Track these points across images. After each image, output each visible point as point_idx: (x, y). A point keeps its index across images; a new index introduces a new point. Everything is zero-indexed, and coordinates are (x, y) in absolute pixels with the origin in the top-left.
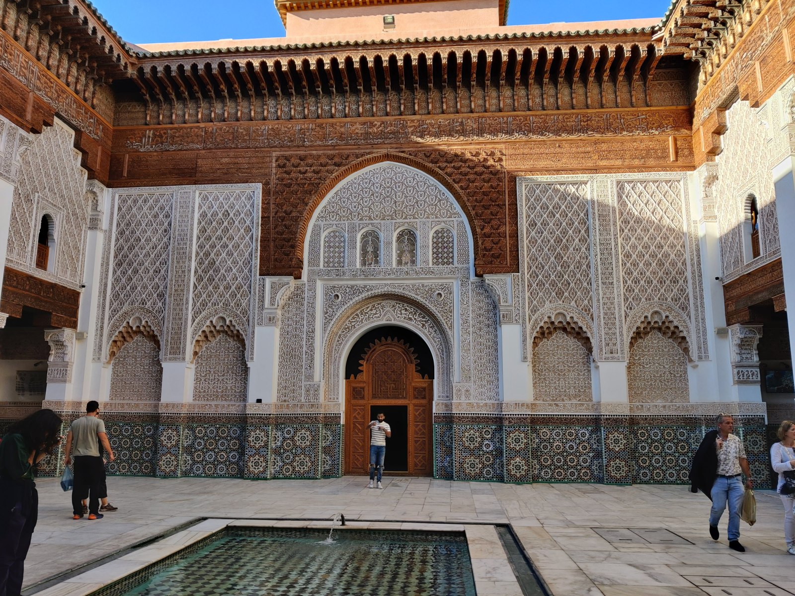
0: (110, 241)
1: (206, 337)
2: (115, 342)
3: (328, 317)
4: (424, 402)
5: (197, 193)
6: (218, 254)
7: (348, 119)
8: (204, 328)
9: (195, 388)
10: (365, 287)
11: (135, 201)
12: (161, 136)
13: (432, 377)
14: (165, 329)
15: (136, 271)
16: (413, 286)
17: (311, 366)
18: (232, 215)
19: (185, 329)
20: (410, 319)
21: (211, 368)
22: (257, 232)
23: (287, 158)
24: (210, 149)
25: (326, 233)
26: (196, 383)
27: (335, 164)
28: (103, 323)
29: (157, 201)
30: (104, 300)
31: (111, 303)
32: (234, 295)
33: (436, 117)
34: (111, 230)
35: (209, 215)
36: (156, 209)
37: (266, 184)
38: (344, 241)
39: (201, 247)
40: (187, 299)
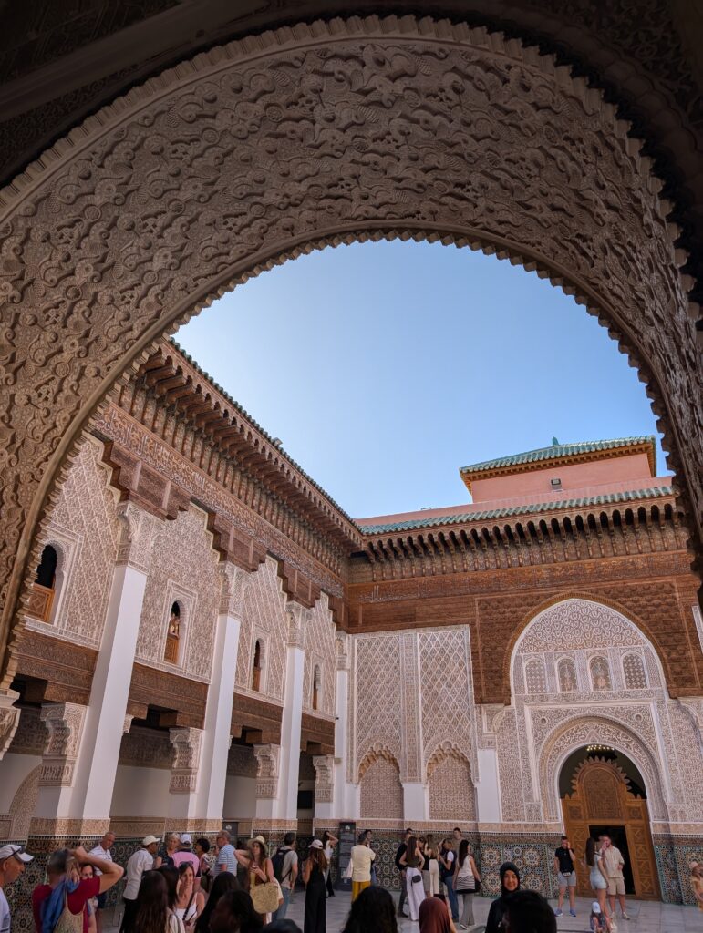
0: (353, 678)
1: (436, 759)
2: (362, 764)
3: (538, 739)
4: (641, 822)
5: (418, 634)
6: (439, 687)
7: (534, 566)
8: (434, 752)
9: (431, 807)
10: (568, 710)
11: (370, 644)
12: (385, 590)
13: (644, 797)
14: (402, 753)
15: (375, 703)
16: (613, 708)
17: (530, 787)
18: (447, 652)
19: (419, 754)
20: (614, 740)
21: (442, 789)
22: (469, 666)
23: (488, 602)
24: (425, 598)
25: (527, 663)
26: (431, 802)
27: (528, 605)
28: (352, 748)
29: (387, 643)
30: (352, 728)
31: (357, 732)
32: (455, 723)
33: (610, 559)
34: (353, 669)
35: (429, 654)
36: (386, 650)
37: (472, 625)
38: (544, 670)
39: (425, 680)
40: (418, 727)
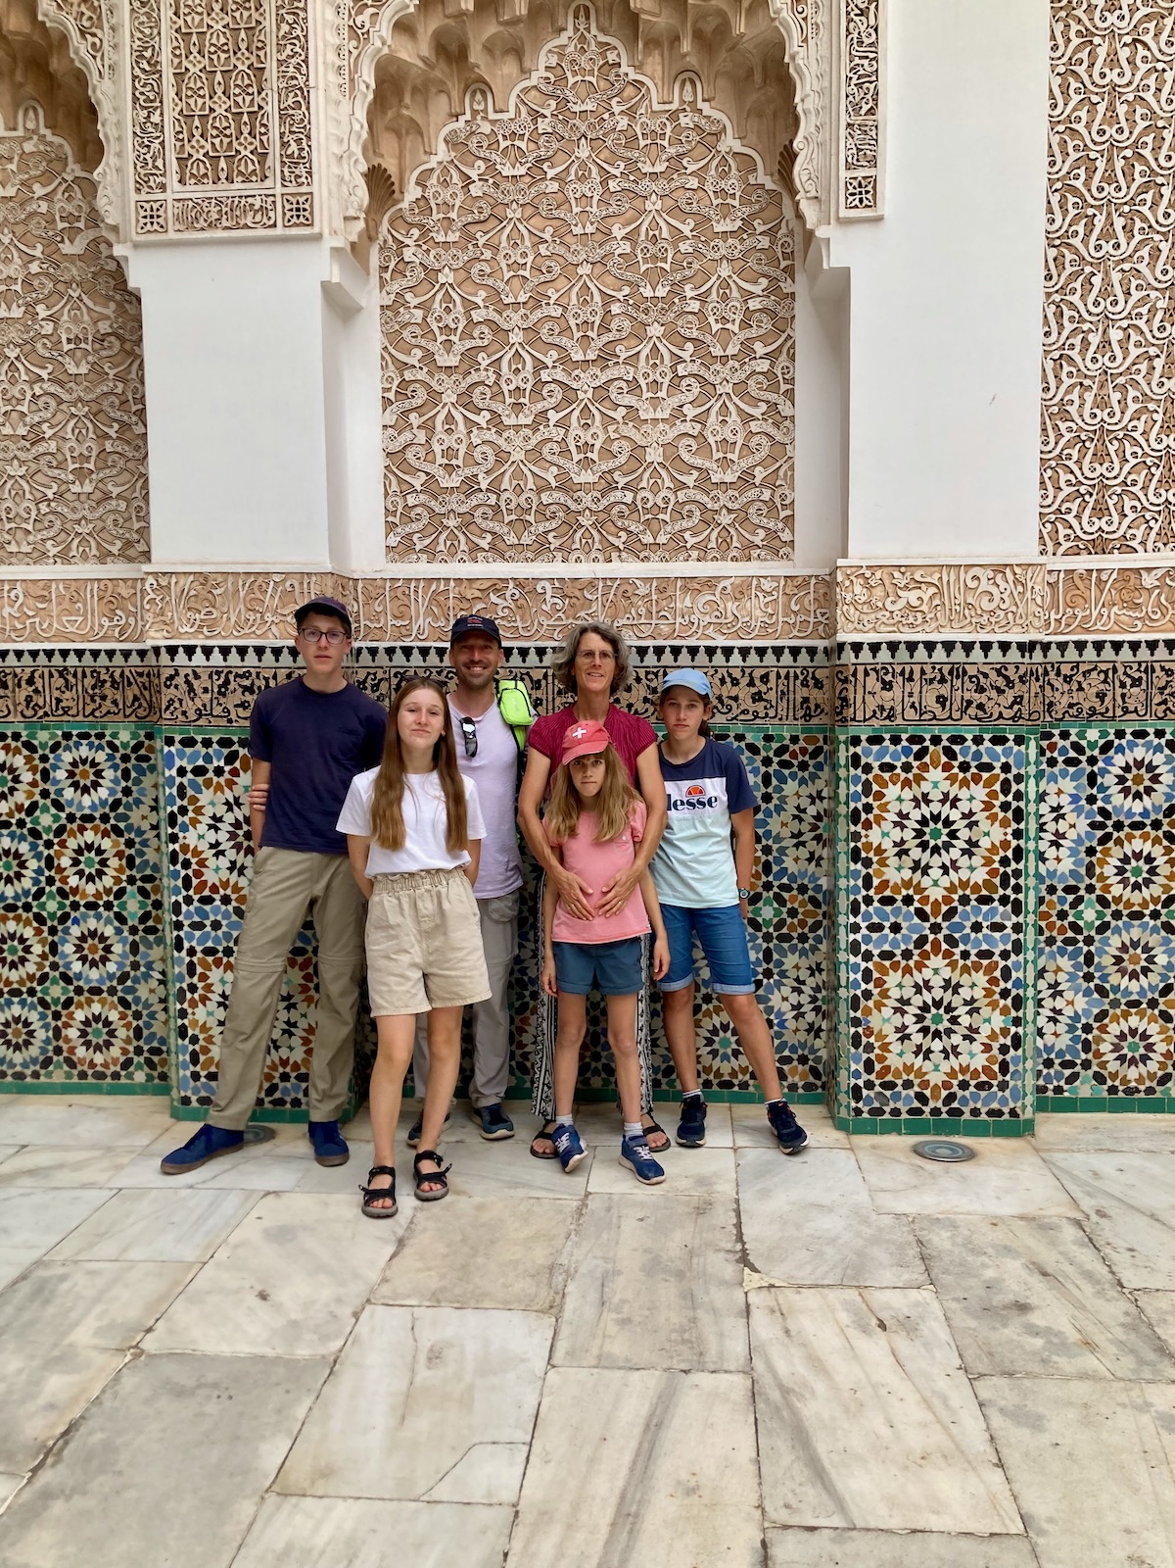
9: (398, 458)
21: (502, 307)
26: (402, 424)
